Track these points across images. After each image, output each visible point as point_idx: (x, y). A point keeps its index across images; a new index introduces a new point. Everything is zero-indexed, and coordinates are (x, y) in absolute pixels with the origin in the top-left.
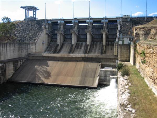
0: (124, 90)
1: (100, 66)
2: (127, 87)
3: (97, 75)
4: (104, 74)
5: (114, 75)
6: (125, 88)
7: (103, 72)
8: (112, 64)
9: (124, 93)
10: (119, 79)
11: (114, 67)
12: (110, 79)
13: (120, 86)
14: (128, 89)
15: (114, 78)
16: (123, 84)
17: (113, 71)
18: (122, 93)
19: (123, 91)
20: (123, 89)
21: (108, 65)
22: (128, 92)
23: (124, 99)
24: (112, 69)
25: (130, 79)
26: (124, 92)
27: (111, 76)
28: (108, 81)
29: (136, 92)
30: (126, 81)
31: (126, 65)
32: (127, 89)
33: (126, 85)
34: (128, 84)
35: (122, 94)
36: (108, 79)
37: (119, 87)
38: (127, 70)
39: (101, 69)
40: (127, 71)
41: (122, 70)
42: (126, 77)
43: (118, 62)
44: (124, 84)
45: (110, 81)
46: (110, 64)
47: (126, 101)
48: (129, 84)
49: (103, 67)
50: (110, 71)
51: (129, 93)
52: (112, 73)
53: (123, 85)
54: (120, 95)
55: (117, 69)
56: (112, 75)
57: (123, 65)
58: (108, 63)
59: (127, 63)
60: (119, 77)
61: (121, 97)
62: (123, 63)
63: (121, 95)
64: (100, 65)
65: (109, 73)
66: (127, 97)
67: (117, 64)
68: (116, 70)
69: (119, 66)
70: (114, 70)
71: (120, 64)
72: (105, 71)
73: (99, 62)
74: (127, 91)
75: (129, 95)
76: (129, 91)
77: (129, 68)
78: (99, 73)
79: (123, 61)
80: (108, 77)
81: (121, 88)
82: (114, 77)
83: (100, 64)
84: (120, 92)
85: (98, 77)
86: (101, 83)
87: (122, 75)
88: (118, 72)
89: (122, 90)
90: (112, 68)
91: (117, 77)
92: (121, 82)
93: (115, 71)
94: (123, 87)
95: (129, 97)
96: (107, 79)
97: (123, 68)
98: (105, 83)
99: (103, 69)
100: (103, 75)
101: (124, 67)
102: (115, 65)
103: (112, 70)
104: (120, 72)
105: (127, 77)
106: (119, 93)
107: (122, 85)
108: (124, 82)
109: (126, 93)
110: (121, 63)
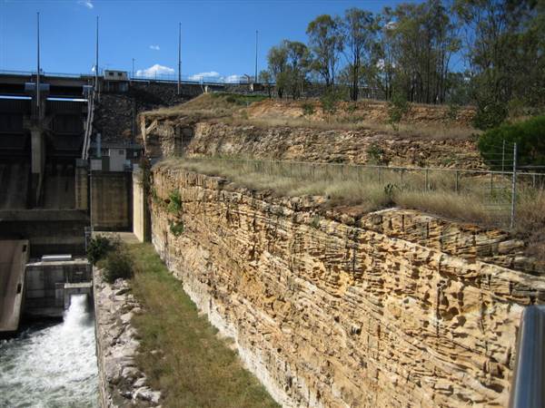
0: (118, 328)
1: (24, 250)
2: (126, 317)
3: (14, 285)
4: (41, 280)
5: (78, 282)
6: (122, 321)
7: (36, 274)
8: (70, 241)
9: (118, 340)
10: (97, 294)
11: (76, 251)
12: (67, 297)
13: (104, 318)
14: (133, 323)
15: (79, 291)
16: (114, 309)
17: (75, 265)
18: (110, 339)
19: (114, 333)
20: (113, 328)
21: (56, 245)
22: (133, 336)
23: (122, 359)
24: (72, 259)
25: (136, 290)
26: (119, 336)
27: (67, 286)
28: (57, 304)
29: (160, 331)
30: (122, 298)
31: (118, 244)
32: (126, 324)
33: (124, 310)
34: (130, 308)
35: (112, 345)
36: (57, 296)
37: (100, 321)
38: (125, 258)
39: (29, 262)
40: (126, 263)
41: (106, 261)
42: (123, 284)
43: (90, 235)
44: (118, 308)
45: (66, 304)
46: (63, 242)
47: (128, 366)
48: (133, 307)
49: (35, 253)
50: (65, 268)
51: (137, 338)
52: (71, 274)
53: (113, 312)
54: (106, 348)
55: (90, 260)
56: (72, 281)
57: (111, 244)
58: (55, 241)
59: (122, 234)
60: (97, 287)
61: (110, 354)
62: (108, 237)
63: (109, 349)
64: (25, 246)
65: (60, 274)
66: (131, 351)
67: (89, 240)
68: (86, 261)
69: (95, 248)
70: (78, 261)
71: (99, 240)
72: (47, 270)
73: (22, 238)
74: (129, 333)
75: (136, 343)
76: (134, 330)
77: (131, 252)
78: (22, 276)
79: (110, 231)
80: (57, 291)
81: (108, 323)
82: (79, 289)
83: (26, 242)
84: (105, 337)
85: (19, 291)
86: (34, 313)
87: (107, 277)
88: (94, 268)
89: (111, 332)
90: (70, 256)
91: (92, 288)
92: (107, 303)
93: (83, 267)
94: (113, 320)
95: (135, 351)
96: (55, 296)
97: (109, 253)
98: (49, 312)
99: (36, 261)
100: (38, 284)
101: (112, 249)
102: (82, 245)
103: (72, 262)
104: (100, 268)
105: (126, 284)
106: (102, 342)
107: (109, 311)
108: (115, 301)
109: (125, 340)
110: (103, 237)
